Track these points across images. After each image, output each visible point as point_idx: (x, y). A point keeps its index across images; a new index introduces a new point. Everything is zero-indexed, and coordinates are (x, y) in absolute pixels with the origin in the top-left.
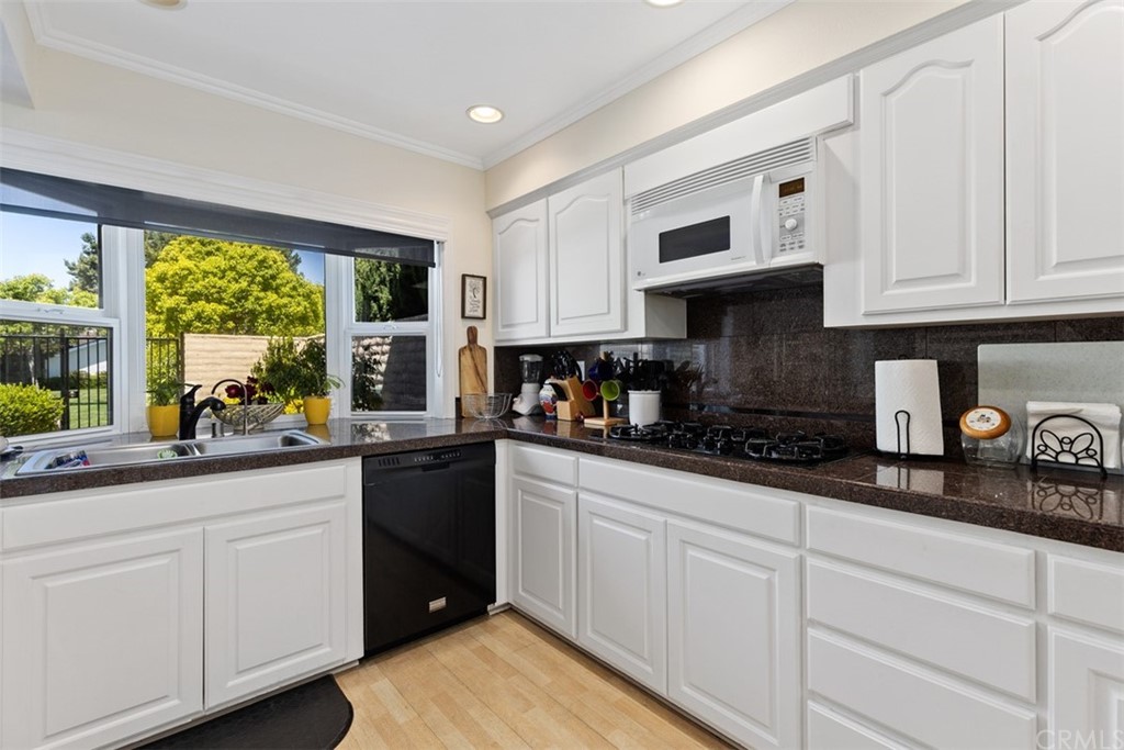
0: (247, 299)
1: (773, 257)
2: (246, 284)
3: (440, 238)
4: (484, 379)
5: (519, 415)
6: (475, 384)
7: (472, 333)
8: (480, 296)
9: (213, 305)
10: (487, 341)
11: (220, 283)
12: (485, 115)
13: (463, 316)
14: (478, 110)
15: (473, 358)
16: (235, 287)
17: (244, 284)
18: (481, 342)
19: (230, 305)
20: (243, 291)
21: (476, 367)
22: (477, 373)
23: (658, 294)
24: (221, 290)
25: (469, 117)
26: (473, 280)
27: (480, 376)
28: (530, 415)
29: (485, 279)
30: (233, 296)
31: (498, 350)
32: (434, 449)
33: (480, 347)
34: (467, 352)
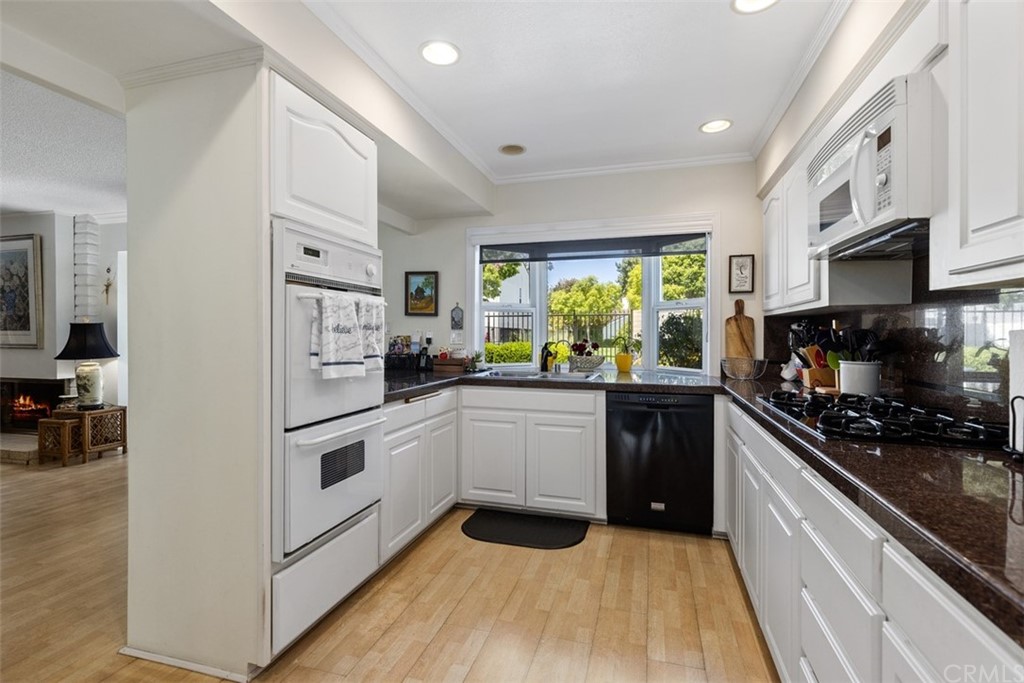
0: (697, 280)
1: (875, 216)
2: (697, 268)
3: (709, 230)
4: (750, 345)
5: (784, 380)
6: (740, 349)
7: (739, 306)
8: (747, 272)
9: (674, 286)
10: (754, 310)
11: (680, 269)
12: (716, 127)
13: (730, 292)
14: (709, 125)
15: (738, 326)
16: (689, 271)
17: (695, 268)
18: (748, 312)
19: (687, 286)
20: (695, 273)
21: (741, 334)
22: (743, 340)
23: (855, 258)
24: (680, 275)
25: (703, 132)
26: (740, 259)
27: (747, 344)
28: (793, 381)
29: (753, 256)
30: (688, 278)
31: (767, 319)
32: (656, 393)
33: (747, 317)
34: (733, 322)
